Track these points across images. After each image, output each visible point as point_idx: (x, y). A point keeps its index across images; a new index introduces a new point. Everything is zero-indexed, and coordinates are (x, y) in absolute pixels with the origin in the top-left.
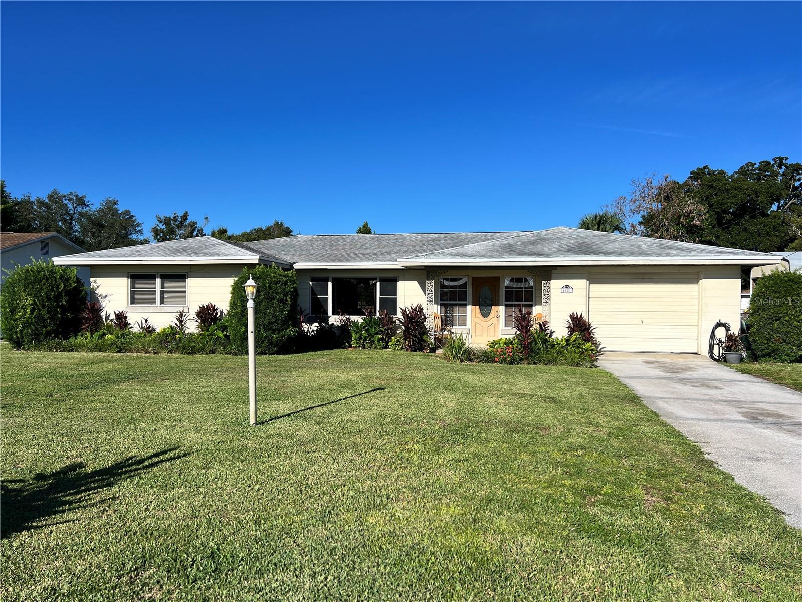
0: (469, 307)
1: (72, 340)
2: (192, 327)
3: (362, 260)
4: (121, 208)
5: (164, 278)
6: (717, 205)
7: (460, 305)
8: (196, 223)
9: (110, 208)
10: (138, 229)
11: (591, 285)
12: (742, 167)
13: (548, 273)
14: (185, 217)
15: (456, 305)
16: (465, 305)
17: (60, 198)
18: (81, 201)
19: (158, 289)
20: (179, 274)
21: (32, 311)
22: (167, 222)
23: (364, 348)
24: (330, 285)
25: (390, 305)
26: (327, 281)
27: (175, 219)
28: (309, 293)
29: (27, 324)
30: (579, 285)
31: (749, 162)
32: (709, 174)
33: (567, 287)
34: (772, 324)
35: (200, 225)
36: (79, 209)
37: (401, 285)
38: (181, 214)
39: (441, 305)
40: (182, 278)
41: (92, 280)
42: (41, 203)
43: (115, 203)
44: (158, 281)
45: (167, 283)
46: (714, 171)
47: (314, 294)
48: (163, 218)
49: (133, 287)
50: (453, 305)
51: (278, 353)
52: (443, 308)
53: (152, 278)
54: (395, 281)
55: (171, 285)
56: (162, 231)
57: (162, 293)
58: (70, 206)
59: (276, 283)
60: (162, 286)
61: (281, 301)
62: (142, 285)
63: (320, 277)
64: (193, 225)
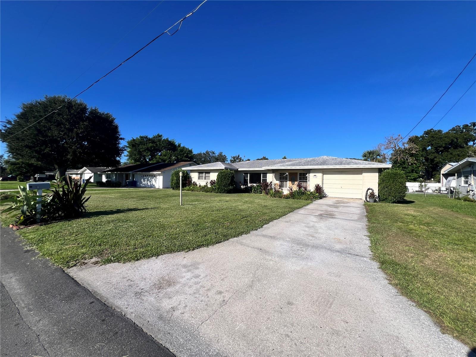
0: (288, 182)
1: (184, 188)
2: (209, 186)
3: (257, 167)
4: (223, 154)
5: (206, 173)
6: (435, 144)
7: (285, 181)
8: (241, 158)
9: (220, 154)
10: (227, 160)
11: (324, 175)
12: (453, 128)
13: (309, 171)
14: (239, 156)
15: (284, 181)
16: (287, 181)
17: (208, 152)
18: (214, 153)
19: (204, 176)
20: (208, 172)
21: (176, 181)
22: (234, 158)
23: (255, 193)
24: (249, 175)
25: (265, 180)
26: (248, 174)
27: (236, 157)
28: (243, 177)
29: (175, 184)
30: (319, 175)
31: (457, 126)
32: (434, 132)
33: (315, 176)
34: (385, 189)
35: (242, 158)
36: (213, 155)
37: (268, 175)
38: (237, 155)
39: (280, 181)
40: (209, 173)
41: (191, 173)
42: (204, 154)
43: (222, 153)
44: (204, 174)
45: (206, 174)
46: (436, 131)
47: (244, 177)
48: (233, 157)
49: (199, 175)
50: (283, 181)
51: (227, 193)
52: (280, 182)
53: (203, 173)
54: (266, 173)
55: (207, 175)
56: (232, 160)
57: (205, 177)
58: (211, 154)
59: (227, 174)
60: (205, 175)
61: (228, 179)
62: (201, 175)
63: (246, 172)
64: (240, 159)
